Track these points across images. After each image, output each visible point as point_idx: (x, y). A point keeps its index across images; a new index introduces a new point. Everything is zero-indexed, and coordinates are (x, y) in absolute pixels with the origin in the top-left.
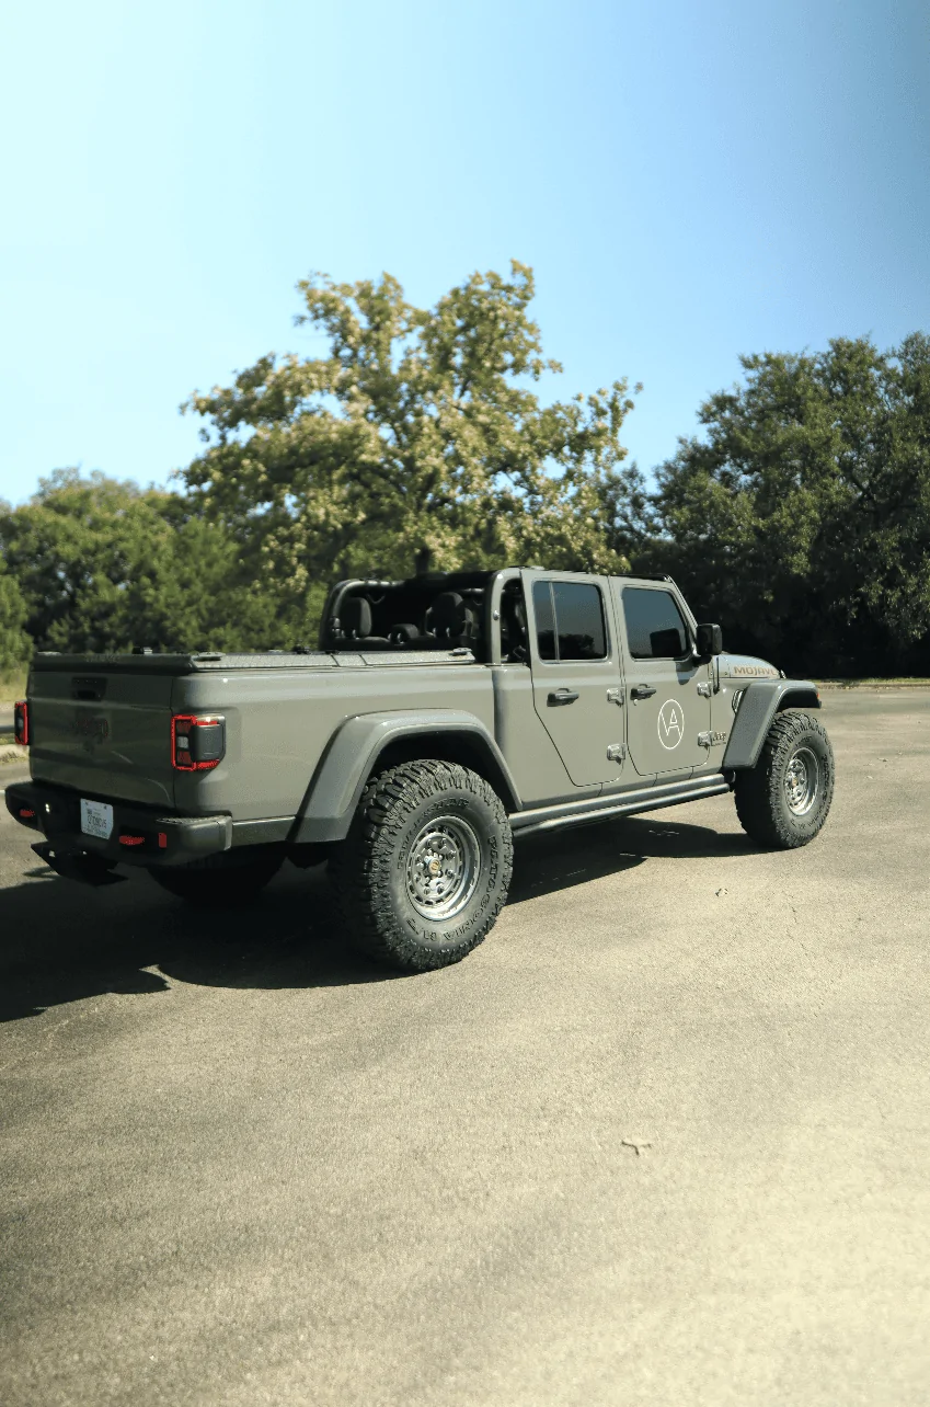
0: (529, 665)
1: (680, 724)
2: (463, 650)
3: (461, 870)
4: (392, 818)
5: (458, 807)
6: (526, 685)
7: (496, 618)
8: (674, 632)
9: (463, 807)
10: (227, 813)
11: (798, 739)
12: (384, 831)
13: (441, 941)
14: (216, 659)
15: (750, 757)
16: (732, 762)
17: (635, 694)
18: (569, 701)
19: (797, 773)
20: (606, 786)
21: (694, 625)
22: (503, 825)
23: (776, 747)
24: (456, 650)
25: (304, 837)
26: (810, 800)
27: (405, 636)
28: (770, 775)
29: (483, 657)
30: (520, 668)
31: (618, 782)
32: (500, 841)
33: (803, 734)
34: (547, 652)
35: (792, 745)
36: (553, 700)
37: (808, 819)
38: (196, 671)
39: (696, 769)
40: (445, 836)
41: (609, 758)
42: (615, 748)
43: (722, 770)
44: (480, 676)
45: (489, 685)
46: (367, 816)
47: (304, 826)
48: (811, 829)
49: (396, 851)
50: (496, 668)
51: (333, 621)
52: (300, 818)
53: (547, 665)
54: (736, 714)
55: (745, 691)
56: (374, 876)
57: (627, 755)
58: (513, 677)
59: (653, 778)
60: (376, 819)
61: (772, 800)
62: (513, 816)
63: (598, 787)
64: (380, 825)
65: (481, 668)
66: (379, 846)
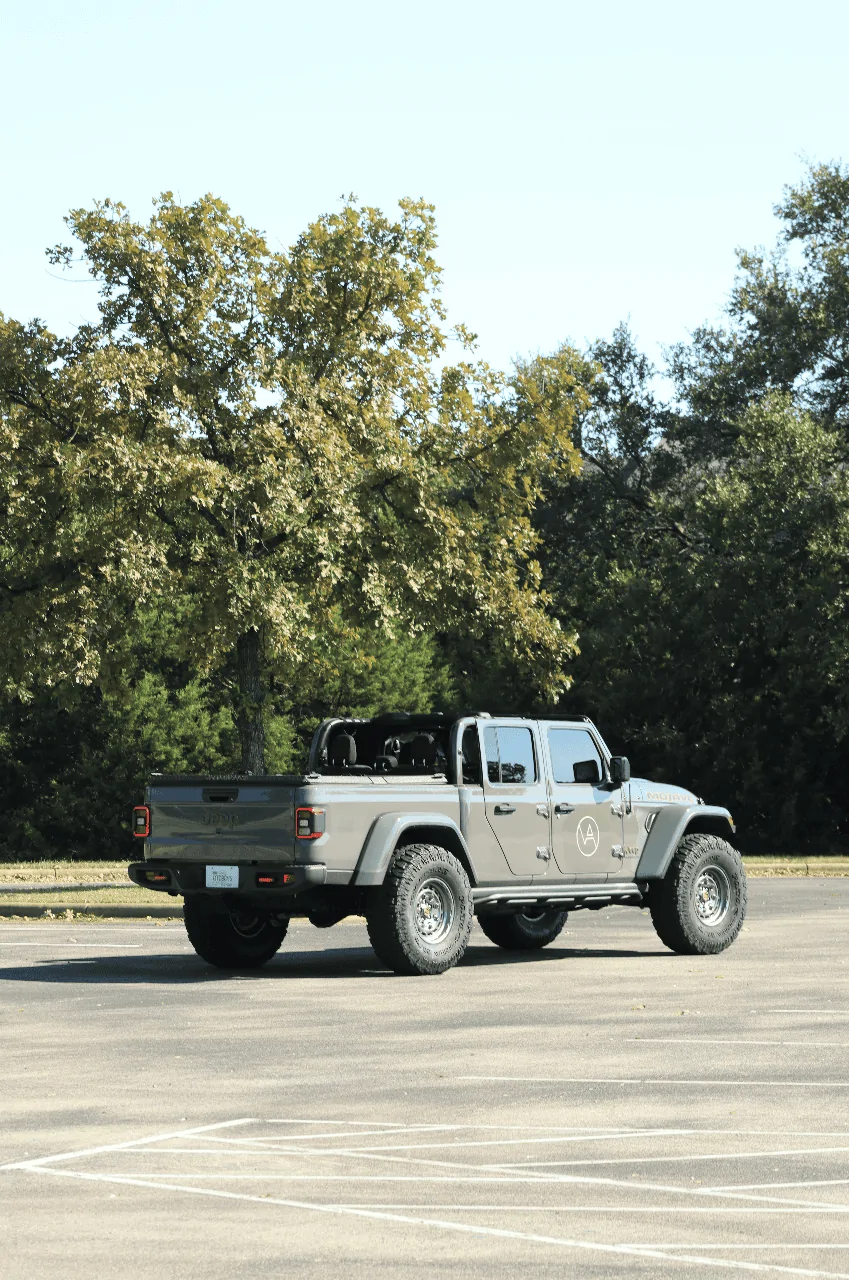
0: (482, 786)
1: (595, 836)
2: (440, 775)
3: (443, 915)
4: (406, 875)
5: (442, 873)
6: (479, 799)
7: (460, 753)
8: (593, 763)
9: (445, 873)
10: (323, 864)
11: (704, 856)
12: (403, 881)
13: (433, 957)
14: (316, 778)
15: (661, 870)
16: (645, 873)
17: (558, 810)
18: (509, 812)
19: (709, 888)
20: (536, 878)
21: (608, 756)
22: (469, 892)
23: (684, 862)
24: (436, 775)
25: (360, 882)
26: (721, 914)
27: (388, 764)
28: (678, 886)
29: (452, 780)
30: (477, 788)
31: (545, 876)
32: (466, 899)
33: (710, 853)
34: (494, 778)
35: (698, 861)
36: (498, 811)
37: (719, 930)
38: (308, 783)
39: (610, 876)
40: (433, 892)
41: (538, 857)
42: (543, 850)
43: (636, 880)
44: (451, 793)
45: (455, 798)
46: (394, 873)
47: (360, 876)
48: (721, 940)
49: (410, 894)
50: (461, 788)
51: (322, 752)
52: (356, 872)
53: (494, 786)
54: (649, 833)
55: (657, 814)
56: (398, 907)
57: (552, 857)
58: (472, 794)
59: (573, 876)
60: (398, 874)
61: (680, 907)
62: (474, 890)
63: (529, 878)
64: (401, 878)
65: (451, 787)
66: (401, 891)
